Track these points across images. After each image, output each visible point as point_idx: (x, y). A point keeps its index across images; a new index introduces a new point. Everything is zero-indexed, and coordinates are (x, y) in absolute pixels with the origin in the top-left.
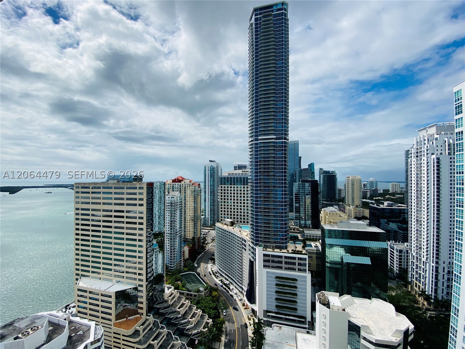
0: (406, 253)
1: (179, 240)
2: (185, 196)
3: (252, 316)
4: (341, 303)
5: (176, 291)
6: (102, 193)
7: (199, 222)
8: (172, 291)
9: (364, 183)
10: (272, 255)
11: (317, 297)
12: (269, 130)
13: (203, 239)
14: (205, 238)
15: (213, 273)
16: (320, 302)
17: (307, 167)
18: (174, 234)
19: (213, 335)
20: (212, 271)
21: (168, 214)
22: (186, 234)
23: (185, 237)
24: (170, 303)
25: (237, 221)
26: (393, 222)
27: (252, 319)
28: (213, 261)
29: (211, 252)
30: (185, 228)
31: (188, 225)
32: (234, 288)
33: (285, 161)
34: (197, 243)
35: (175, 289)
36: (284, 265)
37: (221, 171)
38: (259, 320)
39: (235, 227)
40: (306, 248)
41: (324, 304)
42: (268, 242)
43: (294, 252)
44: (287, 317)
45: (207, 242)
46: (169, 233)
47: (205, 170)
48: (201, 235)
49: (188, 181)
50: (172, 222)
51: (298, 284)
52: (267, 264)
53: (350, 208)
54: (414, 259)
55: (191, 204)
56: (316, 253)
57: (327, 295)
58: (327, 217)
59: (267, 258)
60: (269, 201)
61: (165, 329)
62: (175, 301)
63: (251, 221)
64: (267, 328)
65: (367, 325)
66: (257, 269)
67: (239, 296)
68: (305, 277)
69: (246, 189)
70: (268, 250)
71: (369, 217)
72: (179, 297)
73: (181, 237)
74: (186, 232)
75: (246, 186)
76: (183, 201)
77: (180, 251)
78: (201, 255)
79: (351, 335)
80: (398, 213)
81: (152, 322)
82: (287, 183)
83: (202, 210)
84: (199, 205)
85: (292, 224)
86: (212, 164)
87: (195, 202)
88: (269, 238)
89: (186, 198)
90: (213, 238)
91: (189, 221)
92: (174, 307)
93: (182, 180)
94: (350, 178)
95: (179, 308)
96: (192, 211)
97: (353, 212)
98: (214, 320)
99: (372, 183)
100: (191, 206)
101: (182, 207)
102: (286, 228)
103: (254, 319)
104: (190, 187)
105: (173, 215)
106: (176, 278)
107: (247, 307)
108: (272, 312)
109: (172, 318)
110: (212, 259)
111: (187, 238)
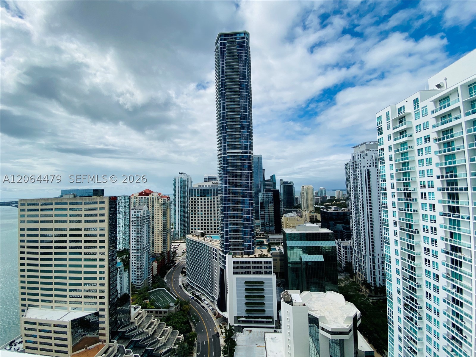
0: (350, 249)
1: (147, 256)
2: (153, 210)
3: (223, 324)
4: (302, 298)
5: (144, 310)
6: (54, 209)
7: (169, 236)
8: (139, 310)
9: (316, 191)
10: (241, 261)
11: (281, 296)
12: (236, 145)
13: (173, 253)
15: (184, 286)
16: (285, 301)
17: (270, 178)
18: (141, 250)
19: (185, 351)
20: (183, 284)
21: (134, 230)
22: (155, 249)
23: (153, 252)
24: (137, 324)
25: (208, 232)
26: (339, 223)
27: (223, 327)
28: (183, 275)
29: (181, 265)
30: (153, 243)
31: (157, 240)
32: (206, 298)
33: (251, 173)
34: (166, 258)
35: (142, 308)
36: (252, 270)
37: (192, 183)
38: (230, 326)
39: (206, 238)
40: (271, 252)
41: (288, 302)
42: (237, 249)
43: (261, 256)
44: (256, 320)
45: (177, 256)
46: (135, 250)
47: (175, 183)
48: (170, 249)
49: (157, 194)
50: (139, 238)
51: (265, 287)
52: (237, 270)
53: (306, 214)
54: (356, 254)
55: (159, 217)
56: (280, 255)
57: (290, 293)
58: (287, 222)
59: (236, 265)
60: (237, 210)
61: (132, 354)
62: (143, 321)
63: (222, 230)
64: (238, 333)
65: (323, 315)
66: (227, 276)
67: (211, 306)
68: (271, 279)
69: (216, 200)
70: (237, 256)
71: (320, 221)
72: (147, 316)
73: (149, 253)
74: (155, 247)
75: (216, 197)
76: (151, 215)
77: (147, 267)
78: (171, 269)
79: (311, 327)
80: (342, 216)
81: (116, 348)
82: (253, 193)
83: (171, 224)
84: (169, 218)
85: (258, 231)
86: (182, 176)
87: (164, 215)
88: (238, 245)
89: (155, 212)
90: (183, 250)
91: (158, 235)
92: (142, 328)
93: (150, 194)
94: (305, 187)
95: (147, 329)
96: (161, 225)
97: (308, 216)
98: (185, 335)
99: (321, 191)
100: (159, 219)
101: (150, 221)
102: (253, 234)
103: (225, 327)
104: (158, 200)
105: (140, 230)
106: (144, 296)
107: (218, 316)
108: (242, 317)
109: (139, 341)
110: (183, 272)
111: (156, 254)
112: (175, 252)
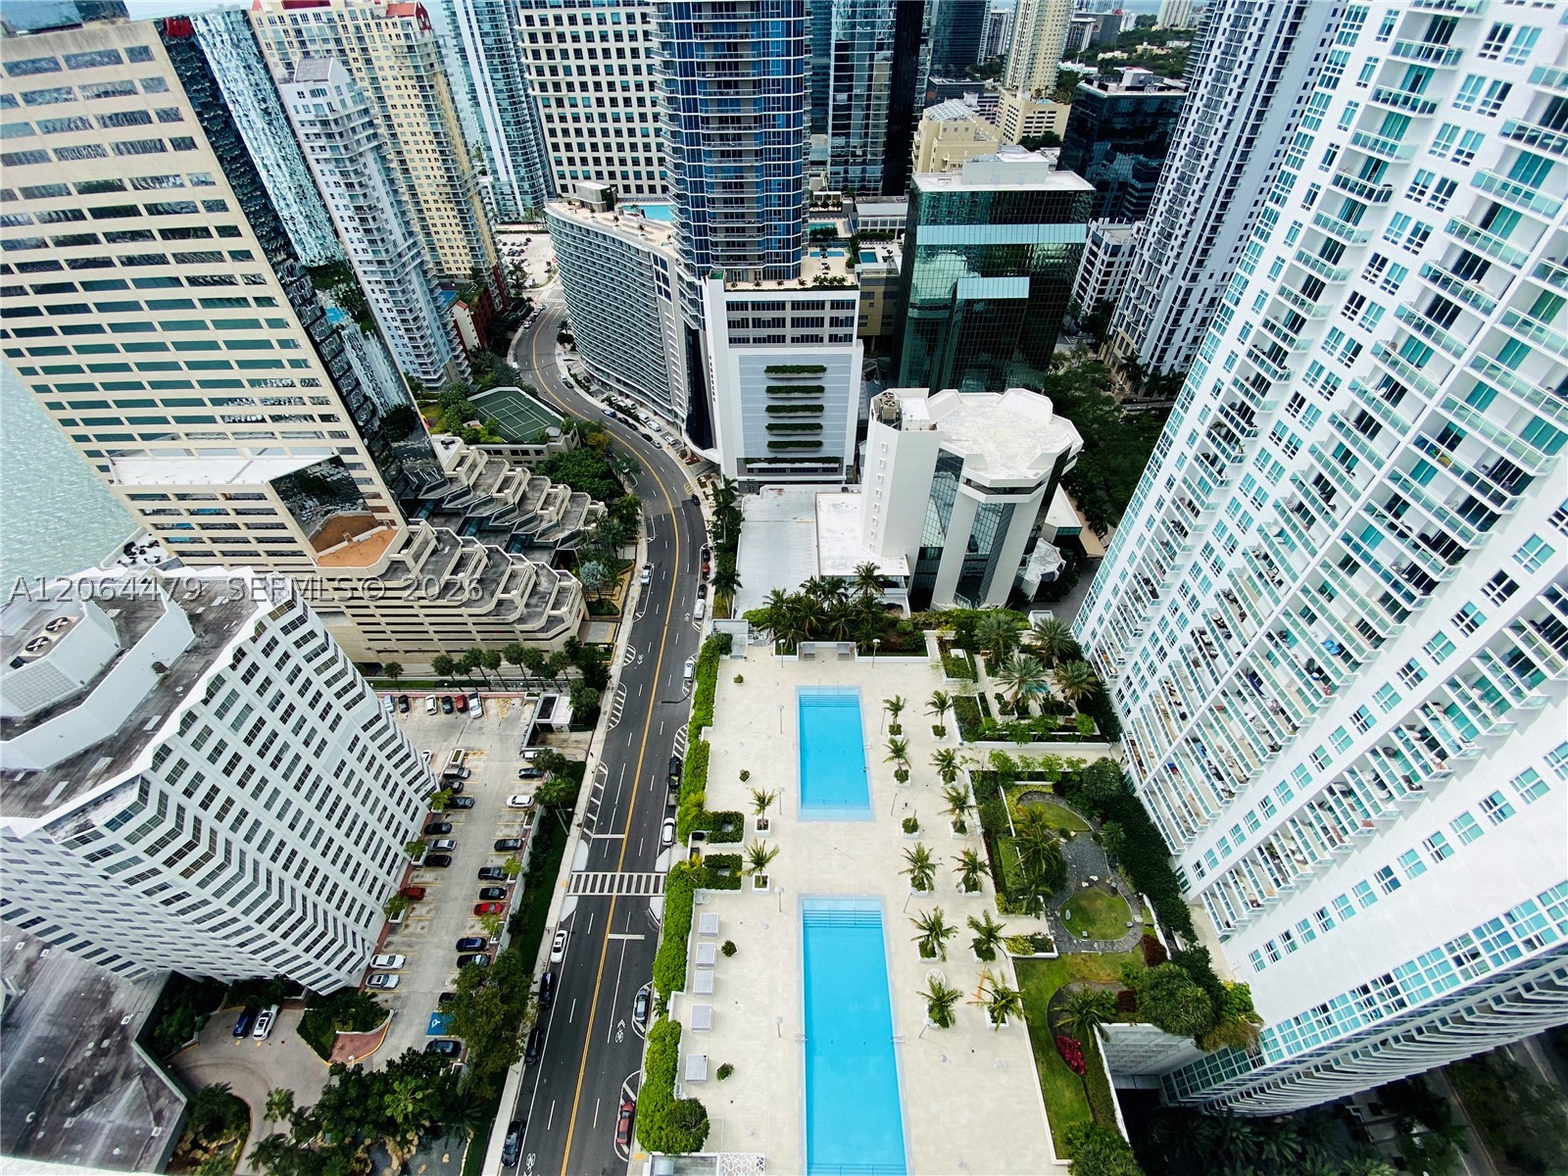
0: (1126, 254)
1: (421, 284)
2: (374, 81)
3: (708, 477)
4: (930, 411)
5: (473, 447)
7: (478, 205)
8: (460, 448)
10: (753, 303)
11: (872, 406)
13: (511, 273)
14: (518, 268)
15: (578, 382)
16: (880, 418)
18: (391, 261)
19: (614, 534)
20: (574, 376)
21: (329, 178)
22: (443, 258)
23: (441, 270)
24: (467, 481)
25: (627, 189)
27: (708, 483)
28: (568, 347)
29: (552, 316)
30: (428, 234)
31: (438, 222)
32: (651, 415)
34: (494, 291)
36: (789, 331)
38: (727, 482)
39: (622, 213)
40: (858, 268)
41: (888, 422)
42: (739, 258)
43: (822, 285)
44: (797, 465)
46: (369, 262)
48: (499, 258)
50: (364, 214)
51: (826, 381)
52: (740, 332)
53: (1015, 105)
54: (1141, 272)
55: (413, 120)
56: (887, 279)
57: (898, 396)
58: (935, 144)
59: (738, 315)
60: (737, 84)
61: (478, 545)
62: (480, 474)
63: (678, 181)
64: (748, 496)
65: (979, 452)
66: (711, 352)
67: (668, 434)
68: (849, 357)
69: (639, 27)
70: (741, 285)
72: (489, 462)
73: (425, 272)
74: (440, 251)
75: (636, 11)
76: (376, 110)
77: (439, 323)
78: (521, 330)
79: (939, 479)
80: (1150, 115)
81: (432, 536)
83: (473, 152)
84: (454, 122)
85: (817, 183)
87: (428, 107)
88: (744, 244)
89: (385, 93)
90: (549, 264)
91: (436, 201)
92: (483, 491)
95: (500, 490)
96: (432, 155)
97: (1019, 120)
98: (608, 502)
100: (416, 129)
101: (383, 140)
102: (797, 199)
103: (713, 484)
104: (378, 25)
105: (354, 179)
106: (459, 411)
107: (693, 460)
108: (759, 460)
109: (488, 518)
110: (564, 339)
111: (451, 276)
112: (521, 270)
